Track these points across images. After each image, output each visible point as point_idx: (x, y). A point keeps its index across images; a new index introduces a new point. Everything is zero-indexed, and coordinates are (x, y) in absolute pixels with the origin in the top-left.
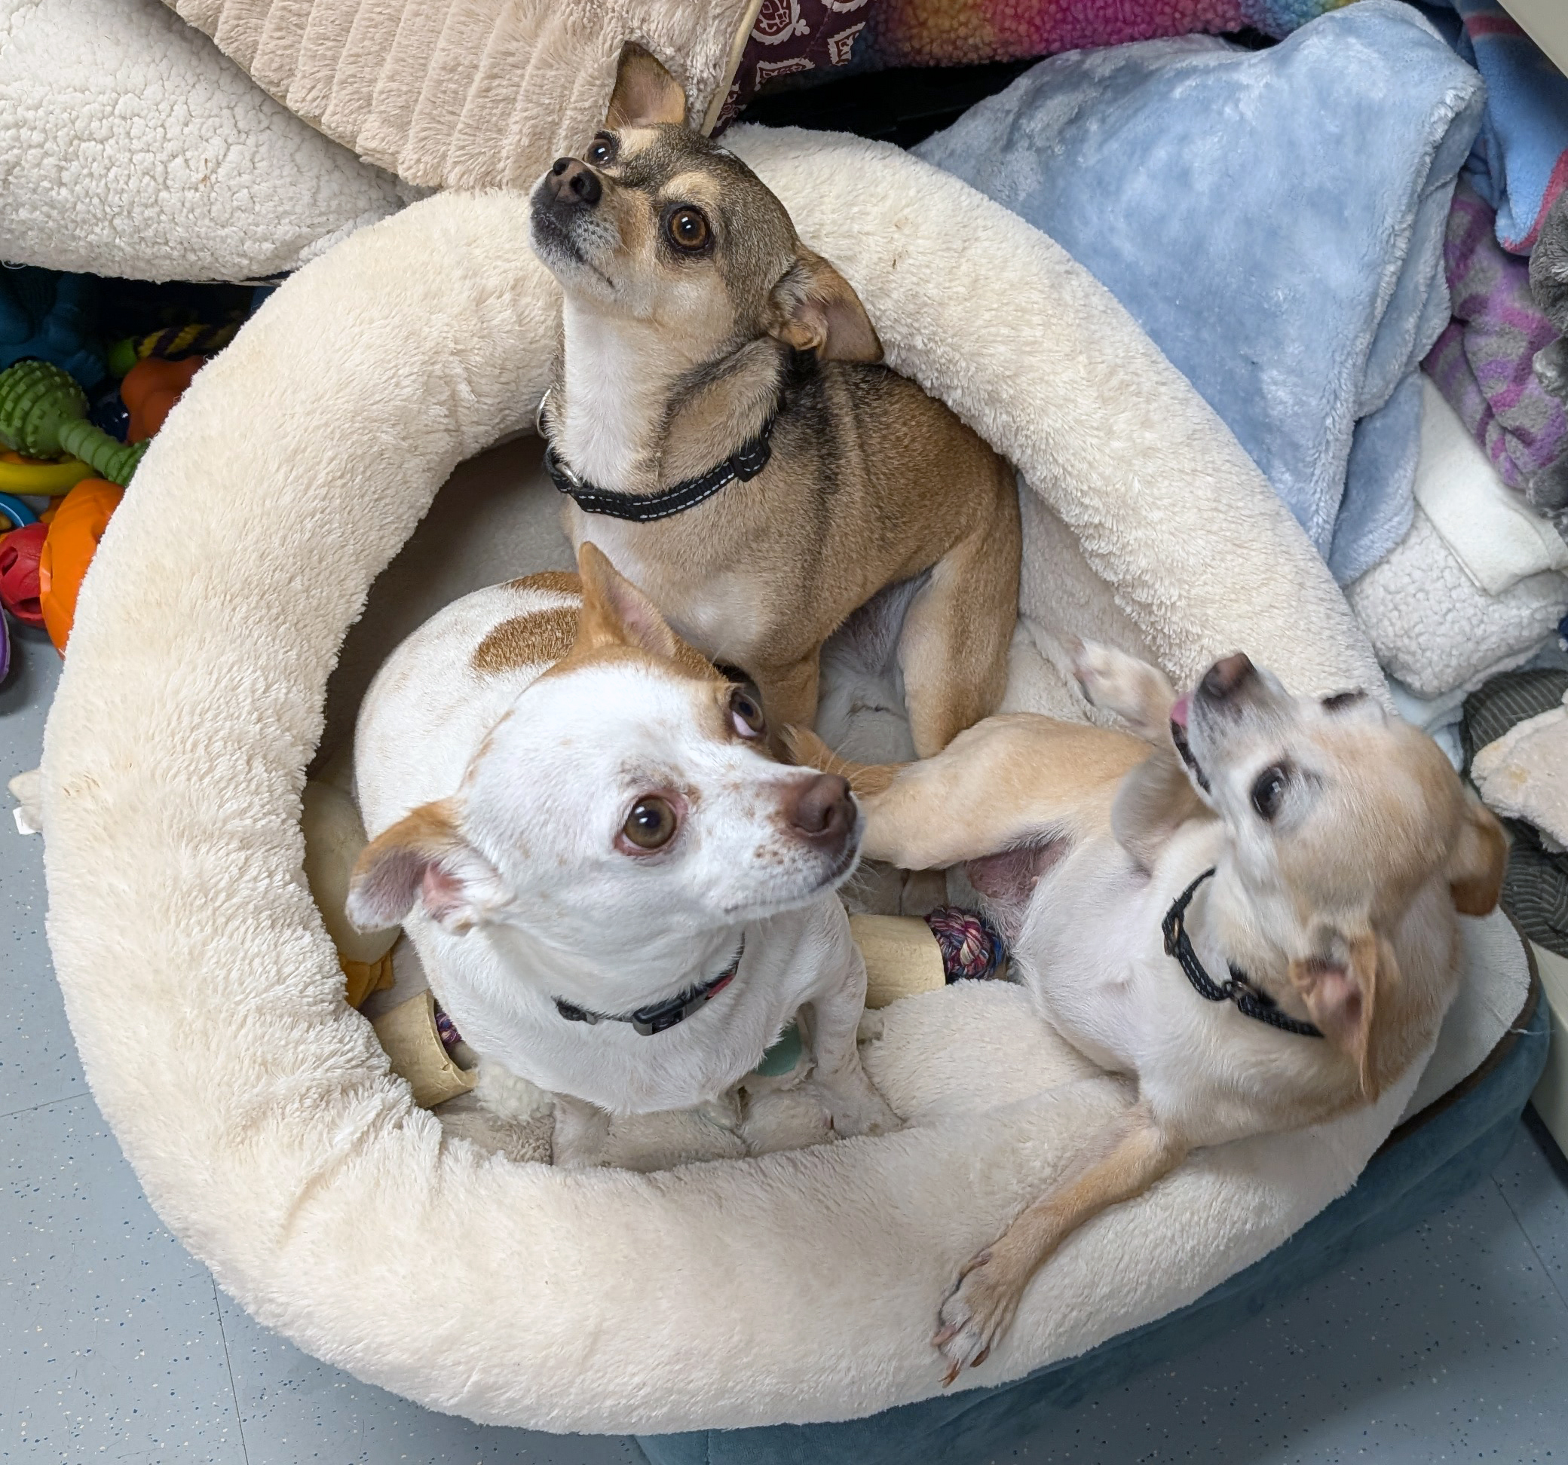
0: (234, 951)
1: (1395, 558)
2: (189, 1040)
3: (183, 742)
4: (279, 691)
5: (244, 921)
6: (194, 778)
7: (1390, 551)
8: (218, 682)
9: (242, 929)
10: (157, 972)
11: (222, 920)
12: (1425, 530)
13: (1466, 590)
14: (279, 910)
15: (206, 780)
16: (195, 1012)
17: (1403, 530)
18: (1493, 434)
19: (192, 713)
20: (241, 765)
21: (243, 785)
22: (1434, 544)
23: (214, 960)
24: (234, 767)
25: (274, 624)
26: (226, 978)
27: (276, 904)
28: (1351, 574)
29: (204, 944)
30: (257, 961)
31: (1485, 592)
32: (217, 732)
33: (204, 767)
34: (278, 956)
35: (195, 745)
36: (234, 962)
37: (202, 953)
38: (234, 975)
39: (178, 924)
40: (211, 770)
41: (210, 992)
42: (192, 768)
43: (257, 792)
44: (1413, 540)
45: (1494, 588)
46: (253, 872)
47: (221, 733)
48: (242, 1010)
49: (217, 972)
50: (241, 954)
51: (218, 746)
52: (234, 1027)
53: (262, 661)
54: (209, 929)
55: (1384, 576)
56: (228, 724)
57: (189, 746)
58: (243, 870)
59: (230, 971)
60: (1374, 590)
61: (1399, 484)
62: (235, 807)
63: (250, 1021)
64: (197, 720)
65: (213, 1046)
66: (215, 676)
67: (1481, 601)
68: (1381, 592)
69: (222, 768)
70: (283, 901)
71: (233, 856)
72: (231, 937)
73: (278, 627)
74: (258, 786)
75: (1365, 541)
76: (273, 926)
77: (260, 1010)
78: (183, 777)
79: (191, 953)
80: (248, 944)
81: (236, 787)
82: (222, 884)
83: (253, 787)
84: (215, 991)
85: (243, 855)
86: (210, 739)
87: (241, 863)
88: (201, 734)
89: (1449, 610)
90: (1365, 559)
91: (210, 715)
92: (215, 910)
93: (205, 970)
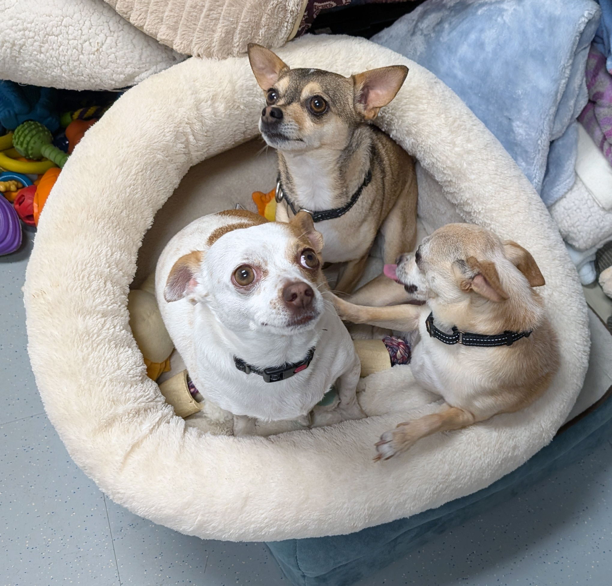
0: (100, 357)
1: (568, 196)
2: (83, 393)
3: (79, 276)
4: (117, 255)
5: (104, 345)
6: (83, 290)
7: (566, 193)
8: (92, 252)
9: (104, 349)
10: (70, 366)
11: (95, 345)
12: (580, 185)
13: (596, 208)
14: (118, 341)
15: (88, 291)
16: (85, 382)
17: (571, 184)
18: (606, 146)
19: (82, 264)
20: (102, 285)
21: (103, 292)
22: (583, 190)
23: (92, 361)
24: (99, 285)
25: (115, 229)
26: (97, 368)
27: (117, 338)
28: (550, 202)
29: (89, 355)
30: (110, 361)
31: (603, 209)
32: (92, 272)
33: (87, 286)
34: (118, 359)
35: (83, 277)
36: (100, 362)
37: (88, 359)
38: (101, 367)
39: (78, 347)
40: (90, 287)
41: (91, 374)
42: (82, 286)
43: (108, 295)
44: (575, 188)
45: (607, 207)
46: (107, 326)
47: (94, 272)
48: (104, 380)
49: (94, 366)
50: (103, 358)
51: (92, 277)
52: (101, 387)
53: (110, 244)
54: (90, 349)
55: (564, 203)
56: (96, 268)
57: (81, 277)
58: (103, 326)
59: (99, 365)
60: (560, 208)
61: (569, 166)
62: (100, 301)
63: (107, 384)
64: (84, 267)
65: (93, 395)
66: (91, 250)
67: (602, 212)
68: (563, 209)
69: (94, 285)
70: (120, 337)
71: (99, 320)
72: (99, 352)
73: (116, 230)
74: (109, 293)
75: (556, 189)
76: (116, 347)
77: (111, 380)
78: (79, 289)
79: (83, 358)
80: (106, 354)
81: (100, 293)
82: (95, 331)
83: (107, 293)
84: (93, 373)
85: (103, 319)
86: (89, 275)
87: (102, 322)
88: (86, 273)
89: (590, 216)
90: (556, 196)
91: (89, 265)
92: (93, 341)
93: (89, 365)
